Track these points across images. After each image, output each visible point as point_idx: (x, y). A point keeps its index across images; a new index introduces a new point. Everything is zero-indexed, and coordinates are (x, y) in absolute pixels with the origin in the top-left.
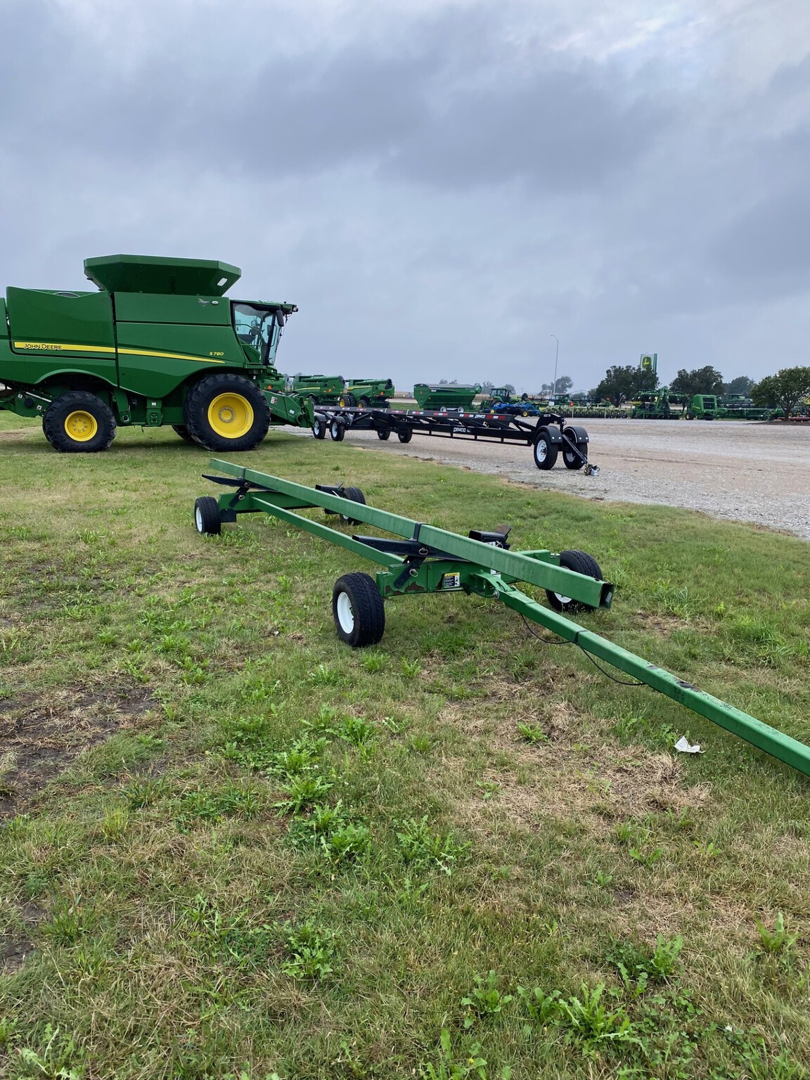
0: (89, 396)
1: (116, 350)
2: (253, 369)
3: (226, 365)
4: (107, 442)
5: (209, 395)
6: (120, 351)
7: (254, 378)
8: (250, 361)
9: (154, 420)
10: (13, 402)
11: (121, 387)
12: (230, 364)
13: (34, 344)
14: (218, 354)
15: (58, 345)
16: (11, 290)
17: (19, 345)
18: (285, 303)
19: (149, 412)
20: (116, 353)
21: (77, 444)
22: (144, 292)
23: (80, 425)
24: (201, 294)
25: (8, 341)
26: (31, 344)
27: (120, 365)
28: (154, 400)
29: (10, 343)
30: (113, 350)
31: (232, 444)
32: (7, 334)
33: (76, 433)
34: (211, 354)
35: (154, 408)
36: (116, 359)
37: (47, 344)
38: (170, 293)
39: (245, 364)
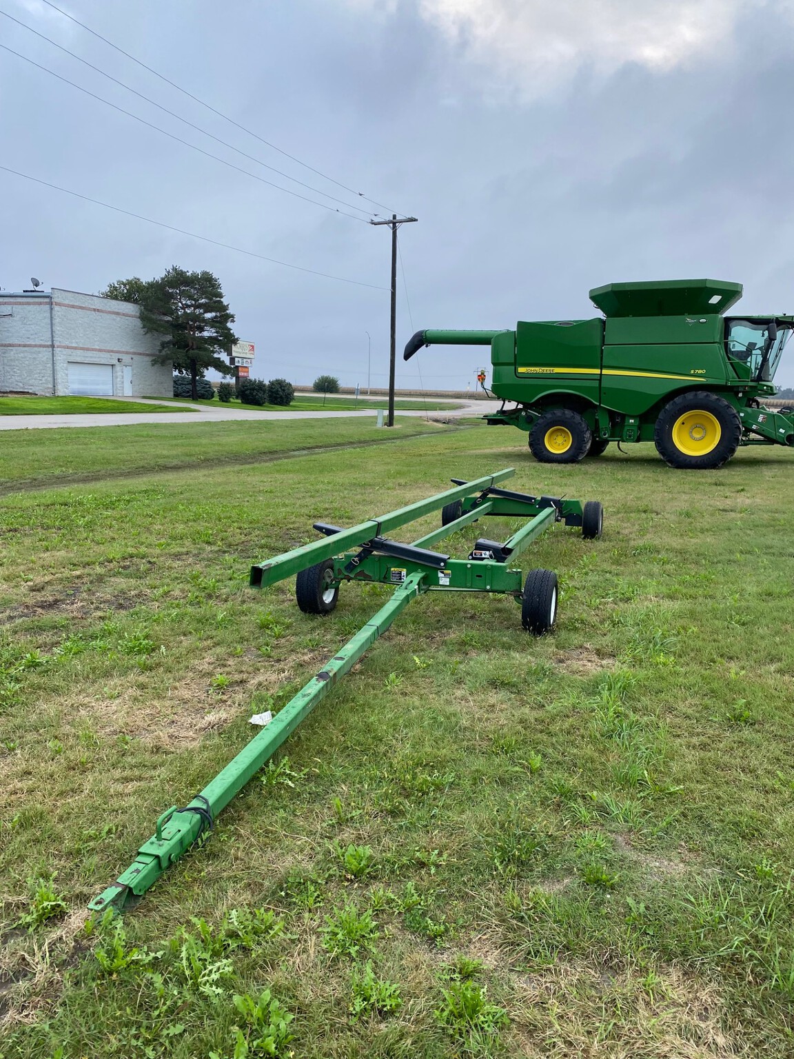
0: (568, 413)
1: (601, 372)
2: (738, 386)
3: (707, 383)
4: (578, 455)
5: (675, 413)
6: (605, 372)
7: (740, 395)
8: (739, 378)
9: (630, 436)
10: (517, 418)
11: (602, 405)
12: (712, 381)
13: (533, 369)
14: (700, 372)
15: (552, 369)
16: (520, 324)
17: (521, 370)
18: (785, 315)
19: (626, 428)
20: (601, 374)
21: (552, 455)
22: (633, 316)
23: (560, 439)
24: (689, 314)
25: (513, 367)
26: (531, 368)
27: (602, 386)
28: (632, 417)
29: (515, 368)
30: (597, 371)
31: (693, 462)
32: (513, 361)
33: (555, 446)
34: (692, 372)
35: (632, 425)
36: (600, 380)
37: (543, 369)
38: (658, 315)
39: (727, 380)
